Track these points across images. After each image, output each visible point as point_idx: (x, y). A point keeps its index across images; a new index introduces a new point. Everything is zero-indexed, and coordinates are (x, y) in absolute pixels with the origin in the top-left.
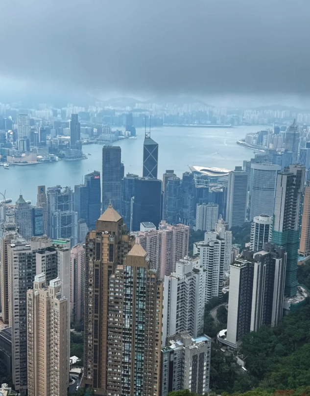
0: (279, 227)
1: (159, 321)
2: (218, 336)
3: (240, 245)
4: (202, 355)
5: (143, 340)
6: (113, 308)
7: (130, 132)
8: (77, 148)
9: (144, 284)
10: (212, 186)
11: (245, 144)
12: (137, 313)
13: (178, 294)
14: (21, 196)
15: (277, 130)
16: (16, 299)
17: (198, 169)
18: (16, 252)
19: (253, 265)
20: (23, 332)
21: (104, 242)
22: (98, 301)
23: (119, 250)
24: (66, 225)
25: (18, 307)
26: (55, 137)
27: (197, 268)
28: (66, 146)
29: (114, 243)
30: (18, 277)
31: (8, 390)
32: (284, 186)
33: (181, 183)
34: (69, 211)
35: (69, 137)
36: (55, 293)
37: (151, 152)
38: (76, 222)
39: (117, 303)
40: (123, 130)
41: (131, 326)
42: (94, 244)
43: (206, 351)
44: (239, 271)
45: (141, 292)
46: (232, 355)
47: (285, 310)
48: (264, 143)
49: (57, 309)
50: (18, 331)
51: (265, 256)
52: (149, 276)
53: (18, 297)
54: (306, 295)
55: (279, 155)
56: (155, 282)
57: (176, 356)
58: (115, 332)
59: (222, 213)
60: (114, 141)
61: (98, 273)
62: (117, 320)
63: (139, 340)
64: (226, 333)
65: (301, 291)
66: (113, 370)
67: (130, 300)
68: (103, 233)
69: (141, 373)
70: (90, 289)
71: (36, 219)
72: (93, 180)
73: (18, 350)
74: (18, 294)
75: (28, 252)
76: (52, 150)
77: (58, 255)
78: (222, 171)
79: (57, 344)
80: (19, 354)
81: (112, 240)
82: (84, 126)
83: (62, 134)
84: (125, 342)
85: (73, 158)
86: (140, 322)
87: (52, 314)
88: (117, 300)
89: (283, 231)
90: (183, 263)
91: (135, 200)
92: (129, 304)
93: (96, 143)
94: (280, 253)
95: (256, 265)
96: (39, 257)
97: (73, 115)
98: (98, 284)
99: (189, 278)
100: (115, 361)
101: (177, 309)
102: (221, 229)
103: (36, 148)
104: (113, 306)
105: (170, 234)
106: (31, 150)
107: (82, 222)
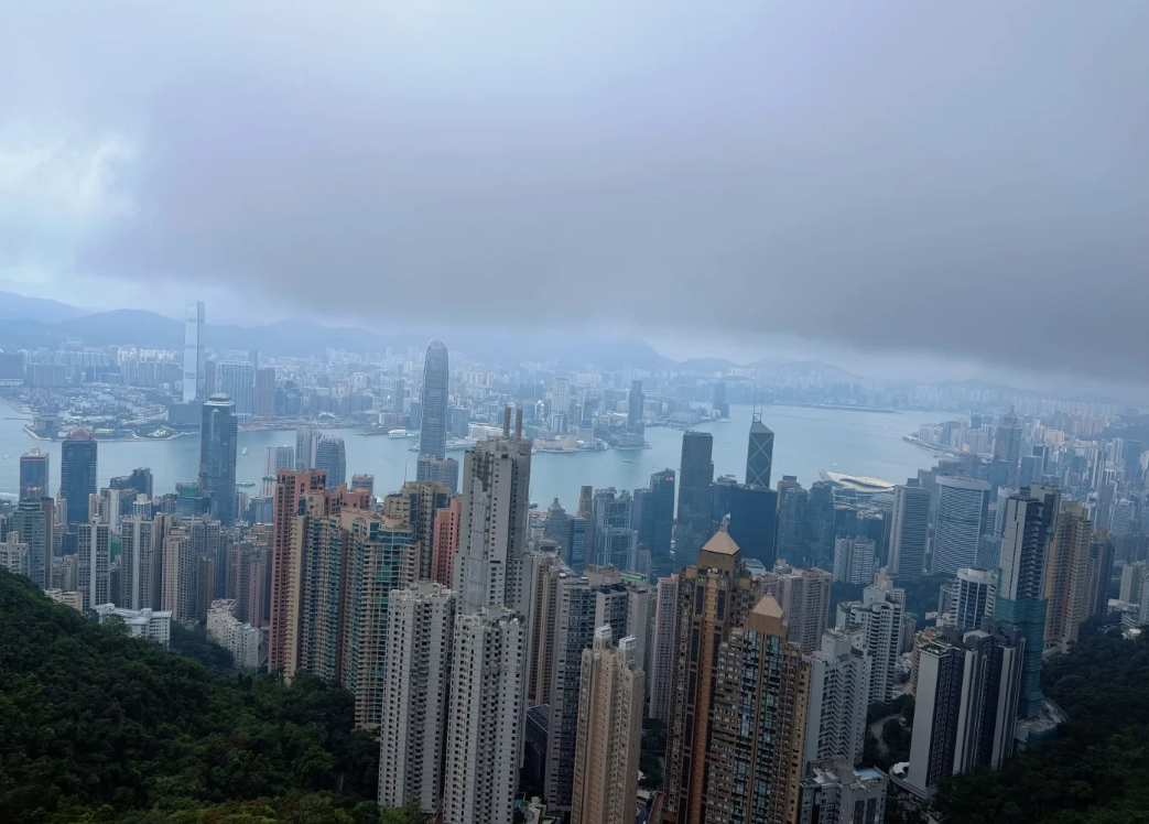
0: (1009, 591)
1: (801, 733)
2: (891, 772)
3: (915, 615)
4: (873, 802)
5: (771, 761)
6: (721, 699)
7: (719, 412)
8: (637, 432)
9: (778, 664)
10: (860, 509)
11: (919, 440)
12: (762, 713)
13: (825, 689)
14: (556, 500)
15: (977, 422)
16: (562, 661)
17: (836, 477)
18: (566, 587)
19: (964, 654)
20: (571, 718)
21: (709, 585)
22: (694, 682)
23: (736, 602)
24: (618, 550)
25: (563, 675)
26: (605, 413)
27: (857, 648)
28: (621, 427)
29: (726, 590)
30: (566, 626)
31: (542, 809)
32: (1022, 520)
33: (809, 499)
34: (624, 529)
35: (627, 415)
36: (627, 659)
37: (761, 445)
38: (634, 548)
39: (729, 691)
40: (708, 406)
41: (751, 733)
42: (693, 588)
43: (879, 794)
44: (937, 661)
45: (772, 679)
46: (918, 810)
47: (1017, 741)
48: (953, 442)
49: (629, 686)
50: (560, 714)
51: (986, 640)
52: (787, 653)
53: (565, 658)
54: (1057, 720)
55: (984, 464)
56: (796, 664)
57: (825, 797)
58: (724, 741)
59: (881, 555)
60: (694, 424)
61: (696, 637)
62: (727, 720)
63: (764, 760)
64: (906, 769)
65: (1048, 711)
66: (715, 803)
67: (751, 689)
68: (709, 570)
69: (764, 818)
70: (682, 661)
71: (575, 536)
72: (663, 481)
73: (558, 746)
74: (565, 653)
75: (584, 588)
76: (599, 432)
77: (630, 598)
78: (878, 483)
79: (624, 746)
80: (558, 751)
81: (723, 584)
82: (649, 398)
83: (615, 410)
84: (738, 759)
85: (630, 446)
86: (766, 730)
87: (620, 694)
88: (730, 687)
89: (1017, 599)
90: (836, 637)
92: (750, 696)
93: (665, 425)
94: (1013, 638)
95: (969, 655)
96: (601, 598)
97: (634, 382)
98: (695, 654)
99: (845, 663)
100: (720, 790)
101: (822, 715)
102: (885, 583)
103: (576, 428)
104: (723, 696)
105: (797, 582)
106: (569, 431)
107: (643, 548)
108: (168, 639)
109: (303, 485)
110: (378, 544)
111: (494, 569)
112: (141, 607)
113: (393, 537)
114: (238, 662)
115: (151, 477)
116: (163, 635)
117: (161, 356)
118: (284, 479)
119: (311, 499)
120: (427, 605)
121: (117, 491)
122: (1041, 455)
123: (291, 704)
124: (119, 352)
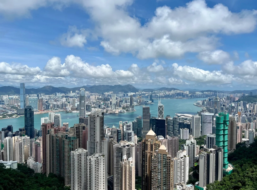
2: (195, 184)
7: (151, 101)
8: (132, 107)
9: (166, 161)
10: (185, 122)
11: (197, 105)
12: (163, 173)
13: (178, 166)
15: (210, 100)
16: (115, 165)
17: (179, 115)
18: (115, 147)
19: (209, 155)
20: (118, 179)
21: (149, 143)
23: (155, 147)
24: (129, 136)
25: (116, 168)
27: (185, 155)
28: (128, 107)
30: (116, 156)
33: (173, 120)
34: (130, 131)
35: (129, 104)
36: (130, 163)
38: (133, 135)
40: (149, 100)
41: (161, 178)
44: (204, 157)
45: (165, 165)
51: (214, 151)
52: (168, 158)
54: (232, 168)
55: (212, 109)
56: (170, 161)
68: (149, 140)
71: (119, 134)
74: (116, 163)
75: (119, 147)
76: (123, 108)
77: (131, 148)
78: (189, 115)
81: (152, 143)
82: (135, 99)
83: (127, 102)
85: (131, 111)
87: (129, 172)
90: (180, 153)
91: (155, 127)
97: (131, 96)
99: (182, 159)
101: (178, 172)
103: (118, 107)
105: (171, 141)
106: (116, 108)
107: (135, 135)
108: (17, 168)
109: (49, 127)
110: (67, 140)
111: (97, 144)
112: (10, 160)
113: (71, 138)
114: (36, 172)
115: (12, 127)
116: (15, 167)
117: (14, 97)
118: (44, 125)
119: (51, 130)
120: (80, 154)
121: (4, 132)
122: (225, 106)
123: (48, 182)
124: (4, 97)
